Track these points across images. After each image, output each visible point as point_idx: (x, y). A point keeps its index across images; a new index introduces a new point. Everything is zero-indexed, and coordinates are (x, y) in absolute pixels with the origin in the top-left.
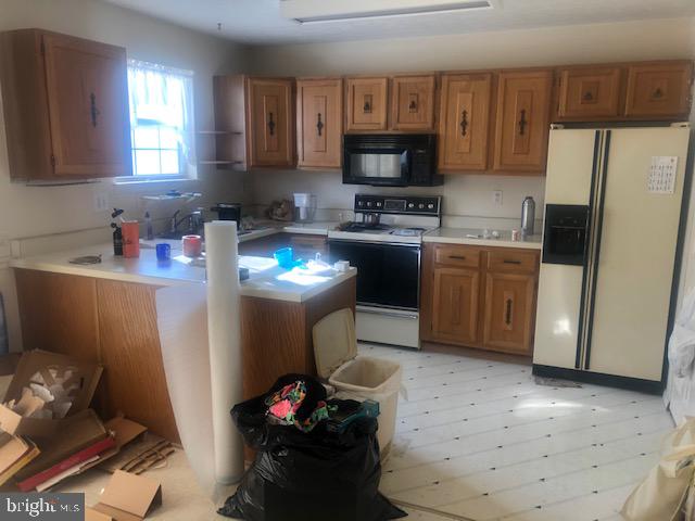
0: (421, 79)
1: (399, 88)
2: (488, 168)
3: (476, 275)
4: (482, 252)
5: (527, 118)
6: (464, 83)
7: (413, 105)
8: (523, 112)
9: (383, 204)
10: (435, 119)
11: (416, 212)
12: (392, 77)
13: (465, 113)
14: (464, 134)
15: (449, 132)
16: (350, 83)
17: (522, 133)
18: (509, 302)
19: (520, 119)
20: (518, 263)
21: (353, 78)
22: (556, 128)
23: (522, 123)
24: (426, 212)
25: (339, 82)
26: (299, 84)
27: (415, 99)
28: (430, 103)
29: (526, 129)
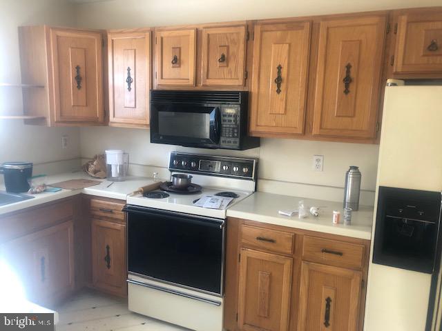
0: (232, 30)
1: (209, 40)
2: (305, 132)
3: (288, 263)
4: (296, 236)
5: (353, 75)
6: (279, 33)
7: (223, 59)
8: (349, 67)
9: (197, 164)
10: (247, 75)
11: (230, 175)
12: (201, 28)
13: (280, 68)
14: (279, 91)
15: (263, 89)
16: (158, 35)
17: (347, 92)
18: (328, 300)
19: (344, 76)
20: (340, 254)
21: (161, 30)
22: (394, 84)
23: (347, 81)
25: (148, 34)
26: (110, 37)
27: (225, 52)
28: (241, 54)
29: (352, 87)
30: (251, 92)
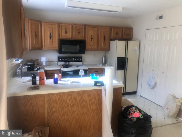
0: (81, 26)
1: (75, 28)
2: (97, 49)
6: (91, 28)
7: (79, 32)
8: (105, 36)
9: (67, 59)
10: (85, 37)
11: (77, 61)
12: (73, 24)
13: (92, 36)
14: (92, 41)
15: (88, 40)
16: (60, 25)
23: (104, 39)
24: (79, 61)
25: (57, 24)
26: (43, 24)
27: (79, 31)
28: (83, 32)
29: (105, 40)
30: (85, 41)
